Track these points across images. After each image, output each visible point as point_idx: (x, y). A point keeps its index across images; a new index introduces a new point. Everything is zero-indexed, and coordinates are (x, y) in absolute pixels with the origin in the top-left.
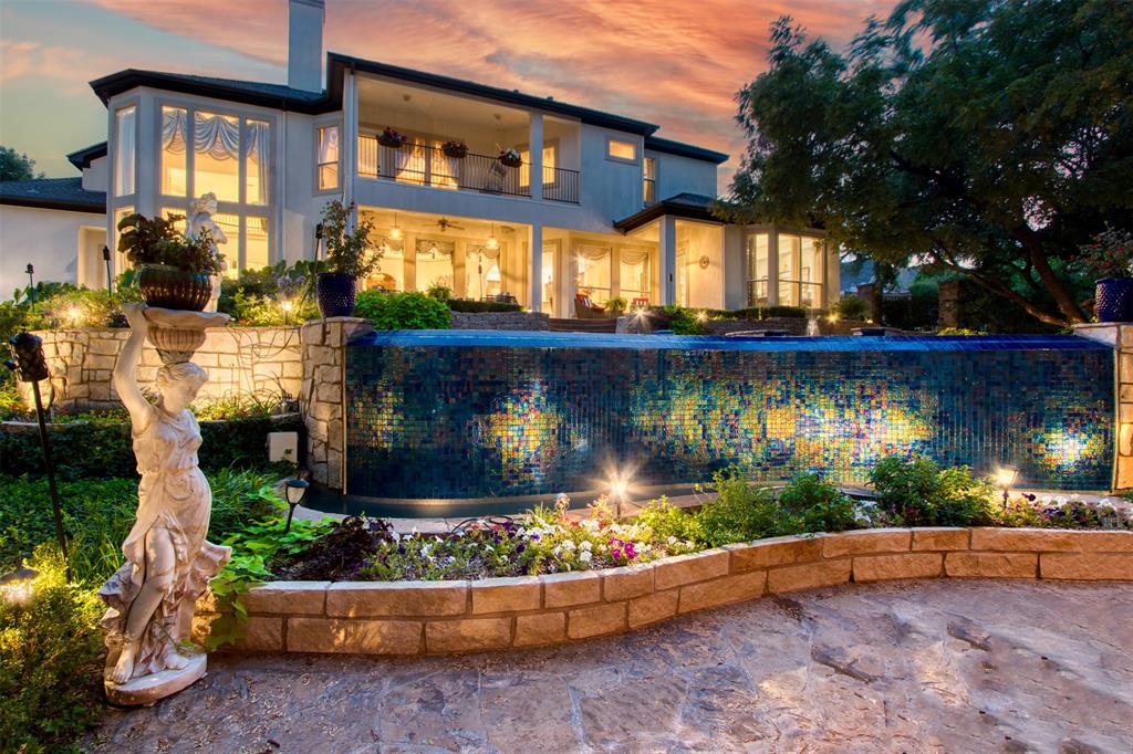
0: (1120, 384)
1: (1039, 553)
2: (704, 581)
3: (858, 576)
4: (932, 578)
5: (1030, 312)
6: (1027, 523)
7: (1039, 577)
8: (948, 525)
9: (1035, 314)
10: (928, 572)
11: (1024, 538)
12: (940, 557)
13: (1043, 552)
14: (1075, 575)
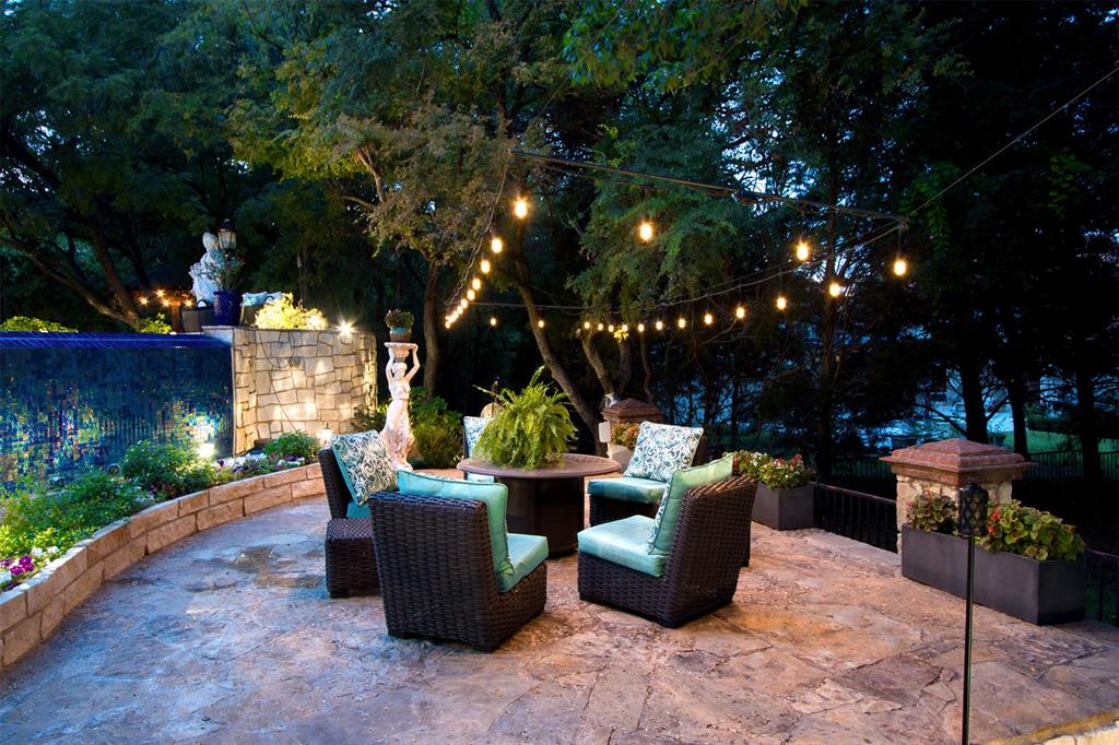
0: (236, 373)
1: (243, 498)
2: (76, 579)
3: (151, 549)
4: (191, 535)
5: (91, 302)
6: (231, 480)
7: (244, 515)
8: (193, 492)
9: (96, 306)
10: (188, 532)
11: (236, 489)
12: (193, 517)
13: (246, 496)
14: (261, 507)
